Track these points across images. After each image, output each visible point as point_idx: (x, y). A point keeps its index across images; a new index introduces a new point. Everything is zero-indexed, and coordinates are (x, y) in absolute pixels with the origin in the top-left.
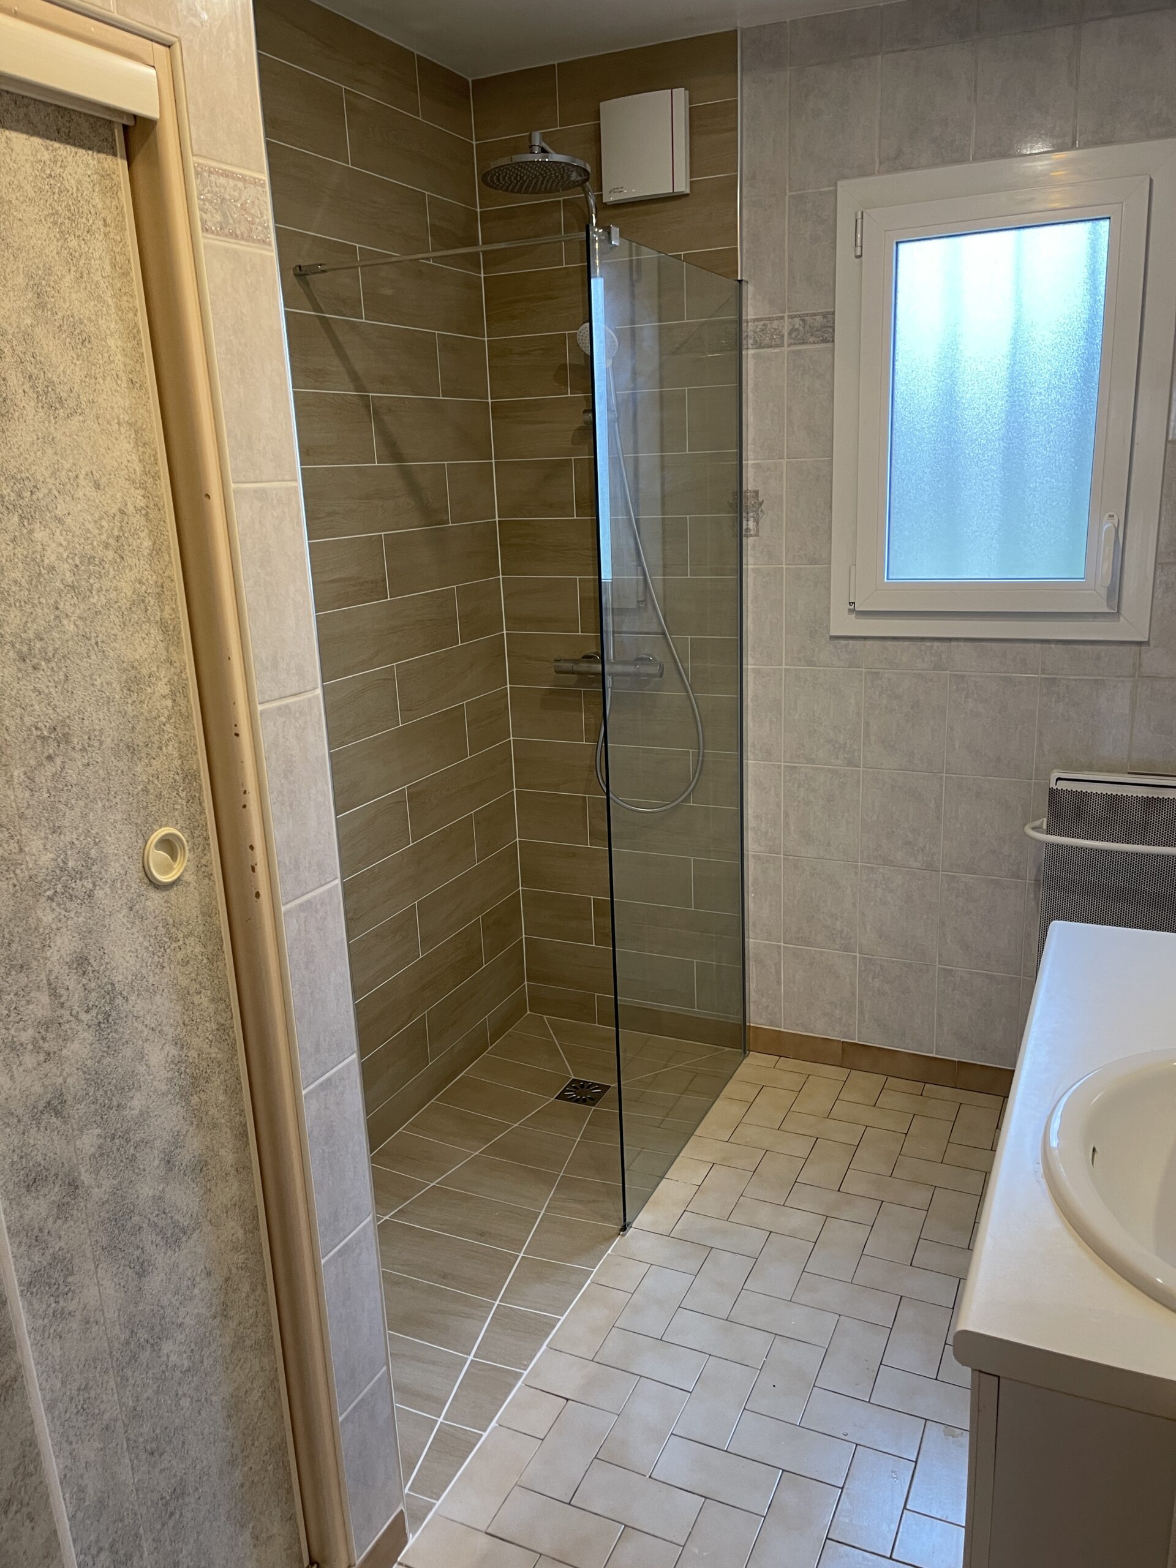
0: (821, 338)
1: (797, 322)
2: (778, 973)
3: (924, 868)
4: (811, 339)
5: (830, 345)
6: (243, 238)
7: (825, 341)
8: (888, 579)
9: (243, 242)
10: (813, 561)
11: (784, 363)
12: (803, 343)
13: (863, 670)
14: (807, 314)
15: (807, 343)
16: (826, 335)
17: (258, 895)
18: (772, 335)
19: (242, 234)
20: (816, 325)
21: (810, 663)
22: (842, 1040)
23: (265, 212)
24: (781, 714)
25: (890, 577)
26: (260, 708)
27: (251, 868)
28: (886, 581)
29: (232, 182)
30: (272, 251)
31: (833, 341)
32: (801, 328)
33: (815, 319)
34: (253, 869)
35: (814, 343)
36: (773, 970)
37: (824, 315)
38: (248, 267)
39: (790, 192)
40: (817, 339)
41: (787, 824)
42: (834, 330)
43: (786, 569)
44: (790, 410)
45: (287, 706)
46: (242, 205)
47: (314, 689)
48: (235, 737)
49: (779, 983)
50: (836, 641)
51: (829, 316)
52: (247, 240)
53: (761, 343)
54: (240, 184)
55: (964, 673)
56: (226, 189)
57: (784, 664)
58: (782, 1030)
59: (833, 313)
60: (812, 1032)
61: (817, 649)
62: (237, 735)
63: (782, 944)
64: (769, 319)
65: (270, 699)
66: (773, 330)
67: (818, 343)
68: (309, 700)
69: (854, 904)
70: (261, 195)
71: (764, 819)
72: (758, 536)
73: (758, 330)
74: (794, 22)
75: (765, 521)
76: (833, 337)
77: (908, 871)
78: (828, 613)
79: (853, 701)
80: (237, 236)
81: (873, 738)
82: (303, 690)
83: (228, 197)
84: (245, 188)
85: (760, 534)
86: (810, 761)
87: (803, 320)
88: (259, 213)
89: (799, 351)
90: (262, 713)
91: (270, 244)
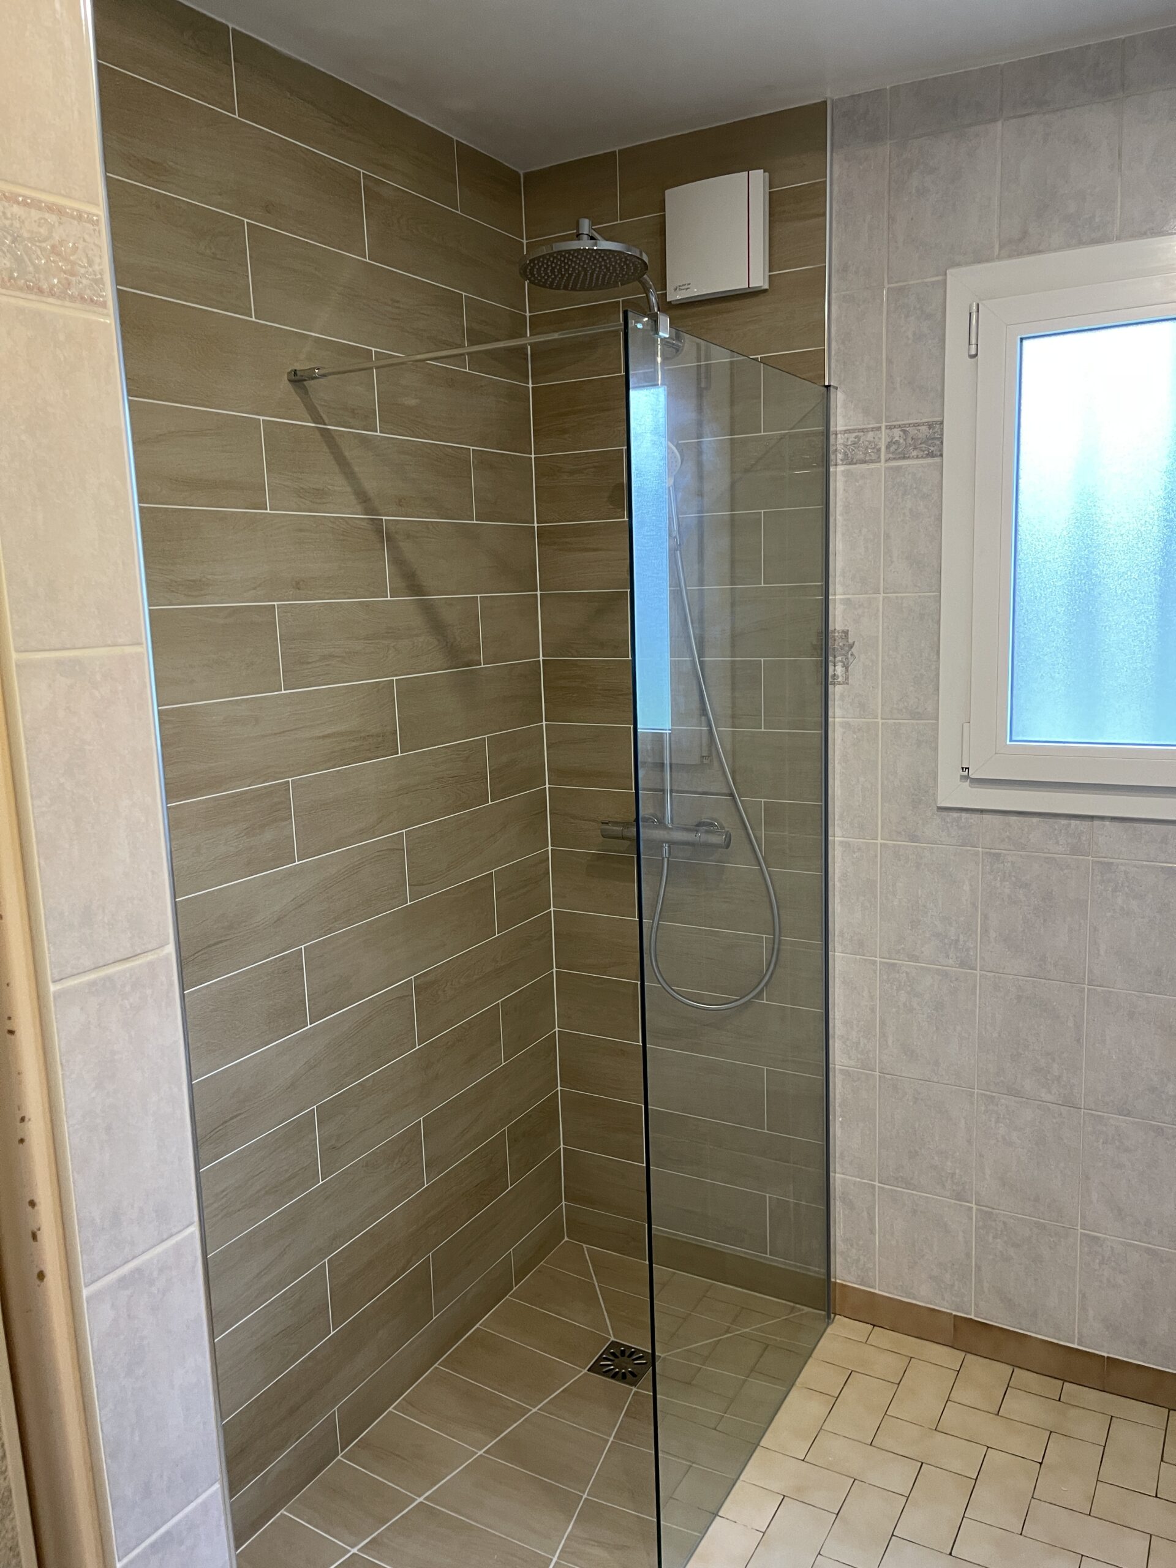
0: (926, 452)
1: (897, 433)
2: (871, 1219)
3: (1060, 1102)
4: (914, 453)
5: (937, 460)
6: (52, 294)
7: (931, 455)
8: (1011, 741)
9: (51, 300)
10: (916, 715)
11: (880, 481)
12: (904, 458)
13: (980, 849)
14: (910, 424)
15: (909, 457)
16: (932, 449)
17: (41, 1276)
18: (867, 448)
19: (51, 289)
20: (920, 436)
21: (913, 838)
22: (954, 1313)
23: (97, 260)
24: (876, 897)
25: (1014, 738)
26: (53, 988)
27: (30, 1235)
28: (1008, 743)
29: (35, 214)
30: (108, 315)
31: (941, 455)
32: (902, 441)
33: (919, 430)
34: (34, 1236)
35: (917, 457)
36: (865, 1214)
37: (930, 426)
38: (62, 337)
39: (889, 283)
40: (922, 453)
41: (884, 1035)
42: (942, 443)
43: (882, 724)
44: (887, 536)
45: (109, 978)
46: (53, 247)
47: (162, 946)
48: (9, 1036)
49: (872, 1232)
50: (944, 814)
51: (936, 427)
52: (58, 298)
53: (852, 459)
54: (52, 218)
55: (1111, 860)
56: (23, 222)
57: (879, 838)
58: (877, 1291)
59: (942, 423)
60: (915, 1298)
61: (920, 822)
62: (11, 1032)
63: (877, 1184)
64: (862, 430)
65: (75, 971)
66: (867, 443)
67: (922, 457)
68: (151, 964)
69: (969, 1142)
70: (90, 235)
71: (855, 1027)
72: (847, 684)
73: (849, 443)
74: (895, 90)
75: (856, 667)
76: (941, 450)
77: (1040, 1105)
78: (935, 779)
79: (966, 888)
80: (41, 291)
81: (993, 934)
82: (139, 951)
83: (26, 235)
84: (60, 223)
85: (850, 681)
86: (914, 958)
87: (905, 432)
88: (85, 260)
89: (898, 468)
90: (58, 995)
91: (104, 305)
